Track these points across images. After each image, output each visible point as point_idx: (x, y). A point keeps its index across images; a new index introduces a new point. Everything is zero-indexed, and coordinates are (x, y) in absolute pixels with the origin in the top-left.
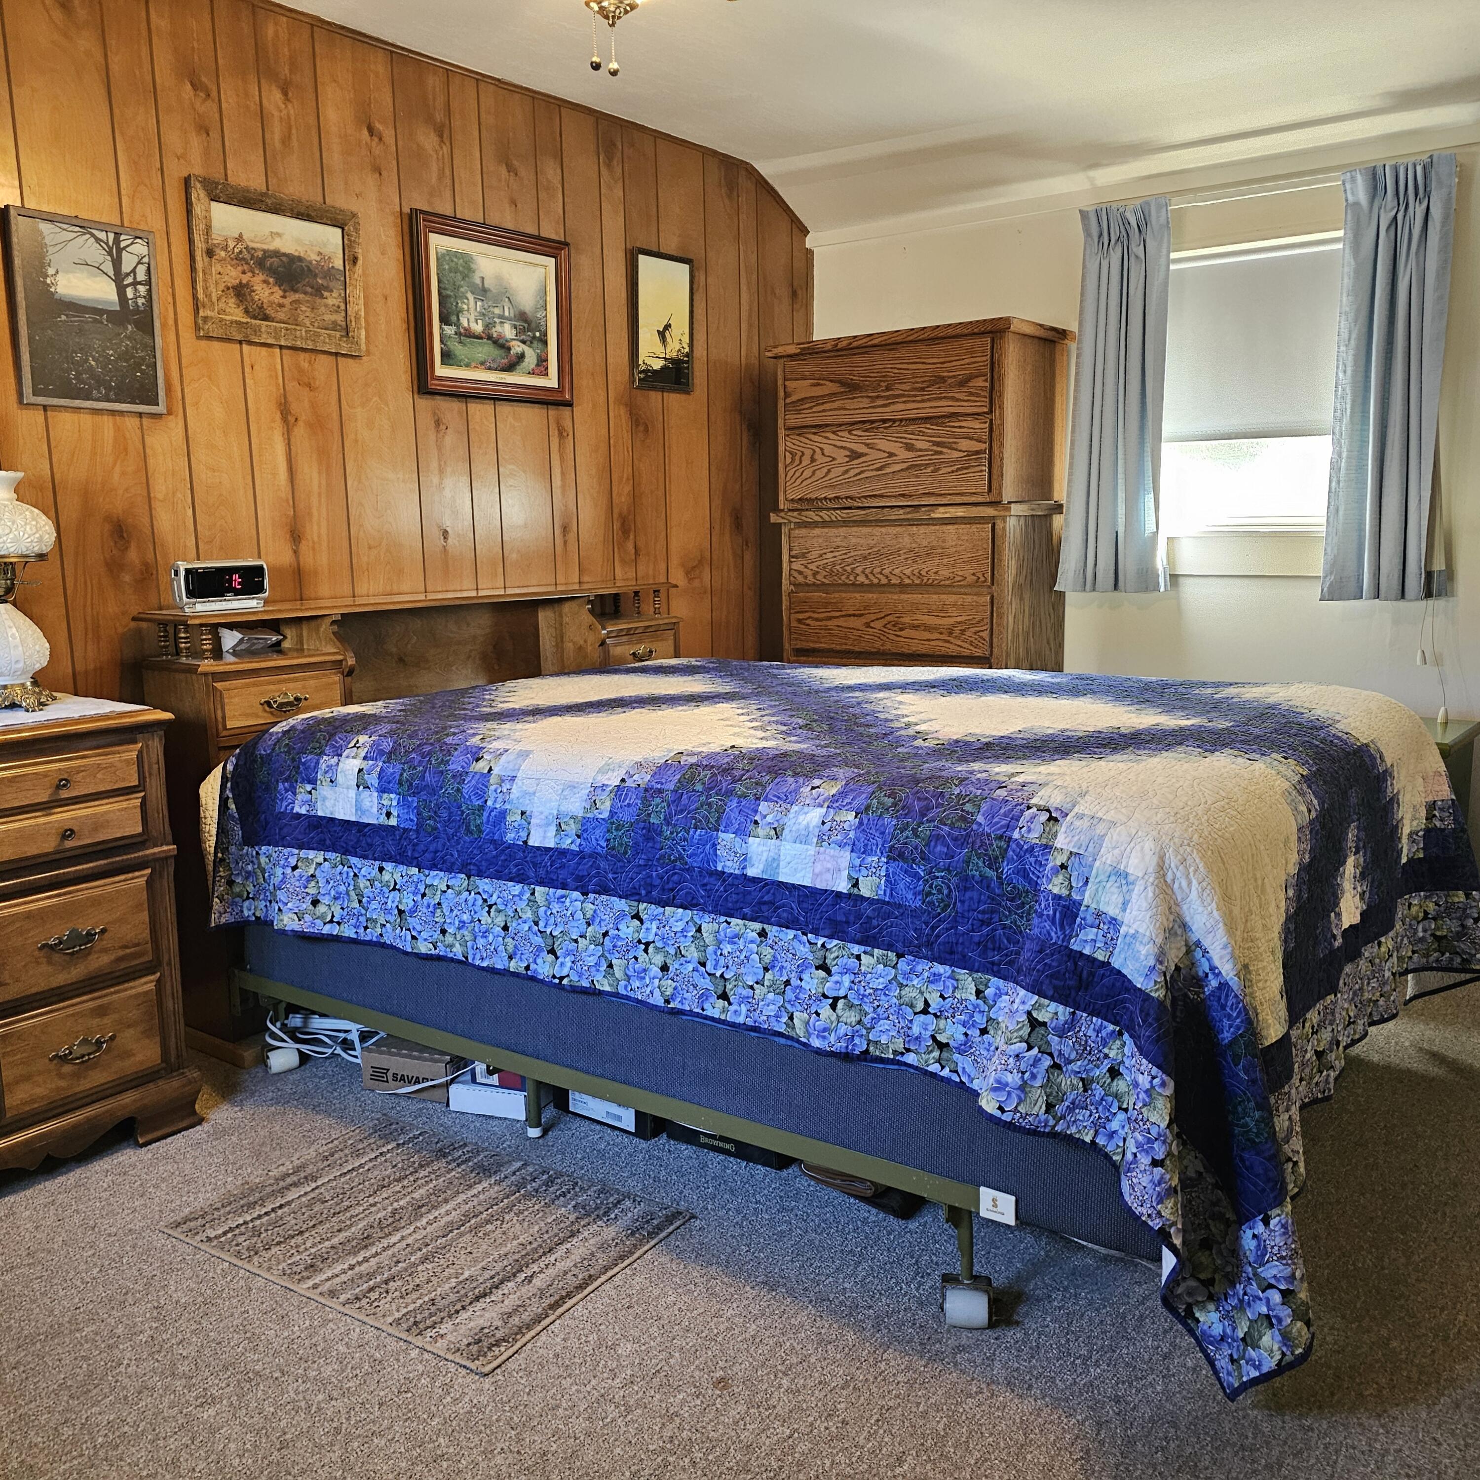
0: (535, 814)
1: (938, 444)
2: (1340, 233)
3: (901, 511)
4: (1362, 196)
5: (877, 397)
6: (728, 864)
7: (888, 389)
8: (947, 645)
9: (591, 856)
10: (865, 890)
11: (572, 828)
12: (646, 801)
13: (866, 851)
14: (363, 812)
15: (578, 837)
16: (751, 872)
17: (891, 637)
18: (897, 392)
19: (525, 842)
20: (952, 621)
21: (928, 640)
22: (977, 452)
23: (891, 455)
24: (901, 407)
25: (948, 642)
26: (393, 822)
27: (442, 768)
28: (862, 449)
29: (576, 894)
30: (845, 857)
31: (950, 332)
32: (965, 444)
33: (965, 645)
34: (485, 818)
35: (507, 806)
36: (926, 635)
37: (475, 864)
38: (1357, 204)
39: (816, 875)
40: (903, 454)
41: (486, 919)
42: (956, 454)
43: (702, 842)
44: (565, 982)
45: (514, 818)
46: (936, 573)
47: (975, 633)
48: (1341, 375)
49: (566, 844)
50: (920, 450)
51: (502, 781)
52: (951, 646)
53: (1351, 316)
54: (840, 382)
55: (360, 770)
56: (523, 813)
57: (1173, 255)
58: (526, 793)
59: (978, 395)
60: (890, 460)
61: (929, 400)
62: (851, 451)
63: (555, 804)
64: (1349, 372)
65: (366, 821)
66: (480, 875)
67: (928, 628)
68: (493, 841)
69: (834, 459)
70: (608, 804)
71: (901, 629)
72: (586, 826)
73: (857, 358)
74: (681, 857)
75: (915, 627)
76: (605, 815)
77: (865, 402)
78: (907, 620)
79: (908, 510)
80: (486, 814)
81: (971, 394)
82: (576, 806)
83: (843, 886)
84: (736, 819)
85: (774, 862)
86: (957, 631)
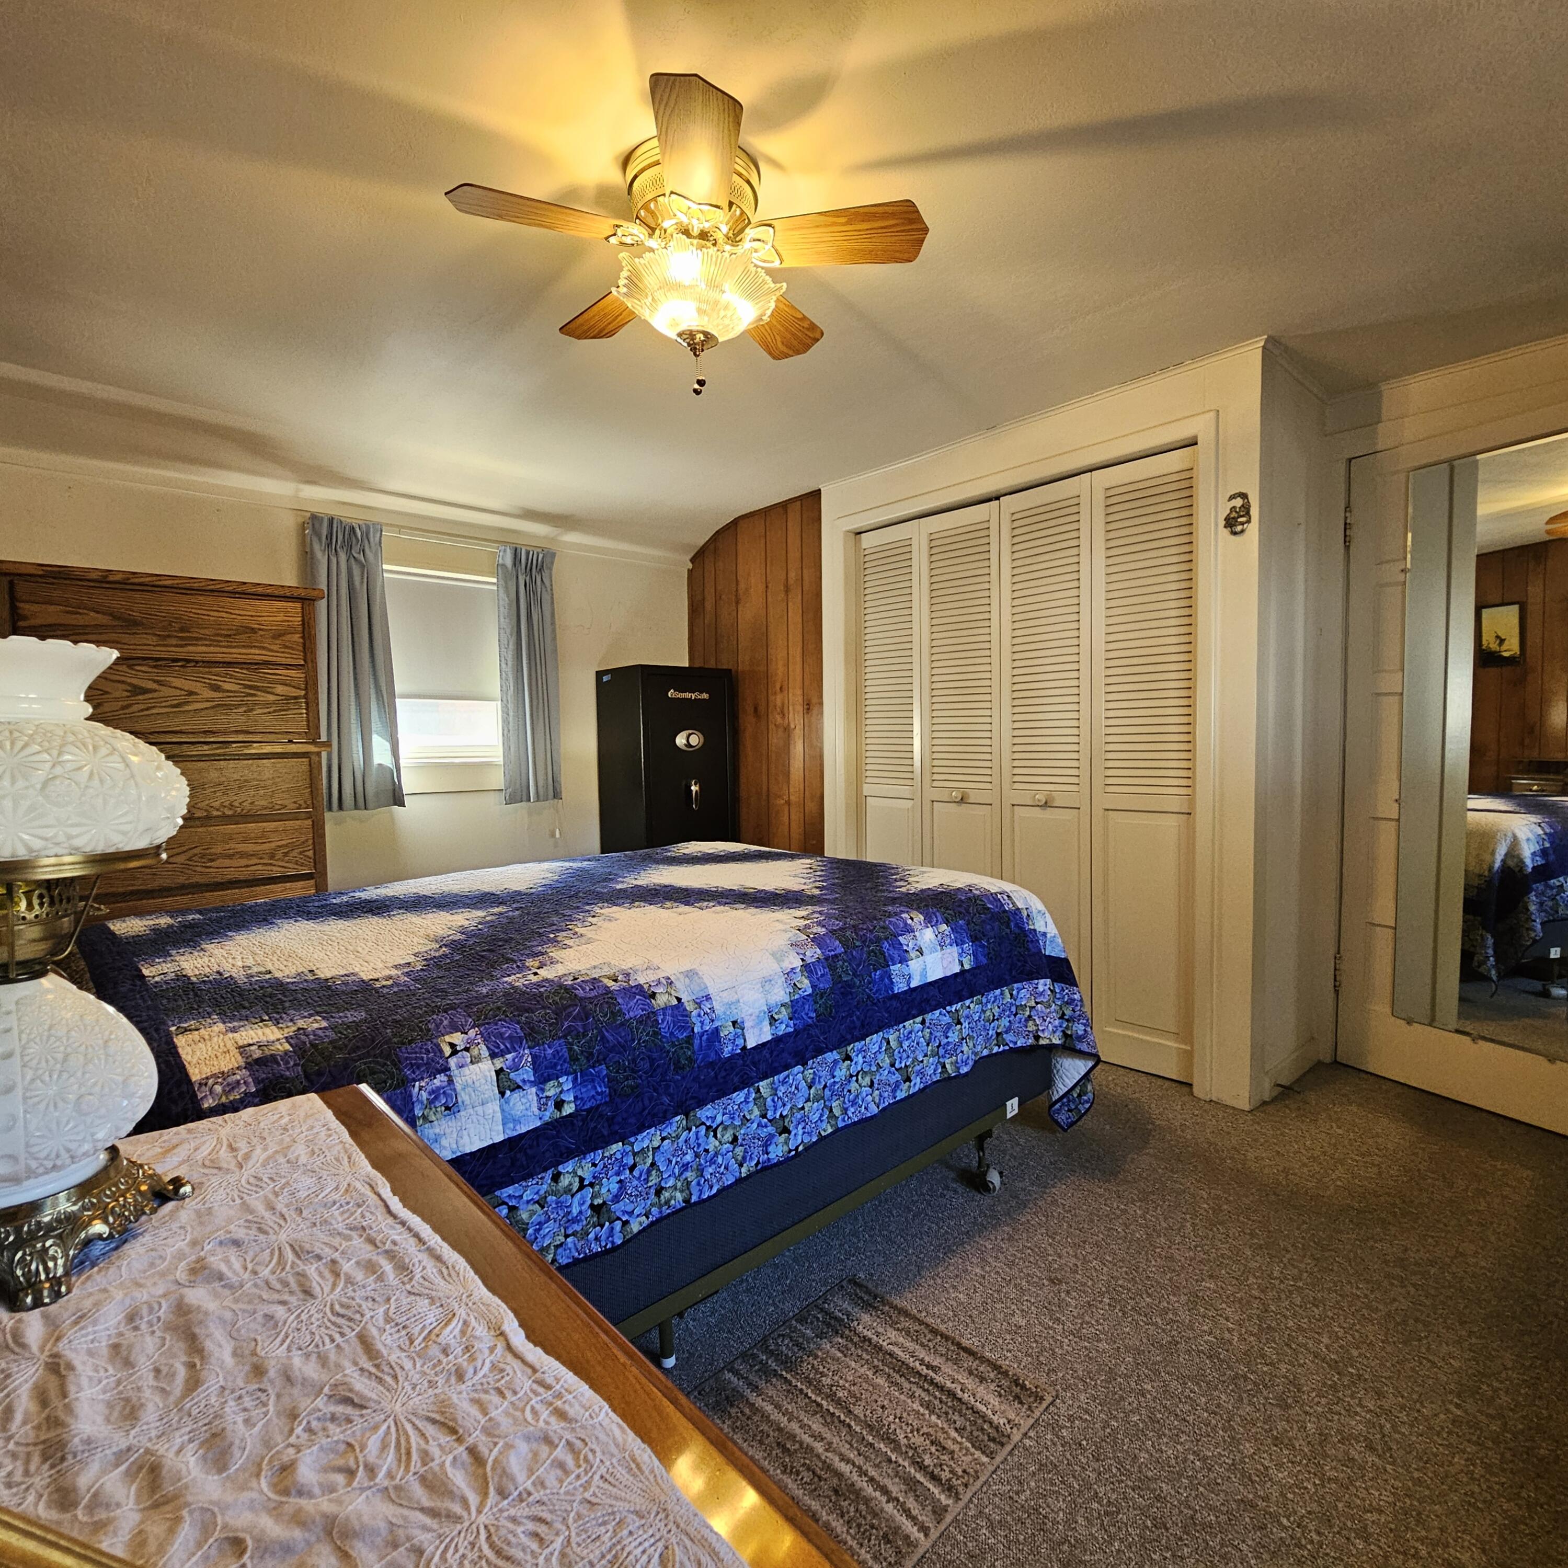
0: (746, 1018)
1: (250, 687)
2: (494, 580)
3: (206, 747)
4: (509, 561)
5: (169, 636)
6: (900, 986)
7: (182, 630)
8: (270, 868)
9: (805, 1029)
10: (967, 967)
11: (784, 1014)
12: (833, 968)
13: (963, 943)
14: (516, 1121)
15: (791, 1019)
16: (914, 984)
17: (199, 869)
18: (195, 635)
19: (744, 1048)
20: (273, 845)
21: (247, 866)
22: (296, 698)
23: (191, 693)
24: (204, 649)
25: (271, 864)
26: (569, 1109)
27: (619, 1020)
28: (151, 685)
29: (799, 1068)
30: (955, 950)
31: (260, 590)
32: (280, 689)
33: (290, 865)
34: (696, 1047)
35: (717, 1024)
36: (244, 862)
37: (692, 1098)
38: (503, 565)
39: (944, 968)
40: (208, 693)
41: (712, 1144)
42: (272, 698)
43: (882, 978)
44: (801, 1148)
45: (727, 1031)
46: (252, 803)
47: (301, 853)
48: (504, 666)
49: (782, 1029)
50: (228, 691)
51: (699, 1004)
52: (274, 868)
53: (508, 631)
54: (111, 614)
55: (499, 1072)
56: (734, 1023)
57: (385, 567)
58: (729, 1005)
59: (293, 649)
60: (191, 699)
61: (234, 647)
62: (134, 686)
63: (763, 1001)
64: (510, 663)
65: (524, 1129)
66: (701, 1104)
67: (243, 855)
68: (711, 1065)
69: (107, 693)
70: (806, 982)
71: (212, 860)
72: (795, 1007)
73: (137, 595)
74: (869, 997)
75: (230, 857)
76: (810, 991)
77: (152, 640)
78: (218, 849)
79: (215, 746)
80: (697, 1042)
81: (286, 647)
82: (780, 994)
83: (957, 969)
84: (895, 953)
85: (924, 972)
86: (279, 855)
